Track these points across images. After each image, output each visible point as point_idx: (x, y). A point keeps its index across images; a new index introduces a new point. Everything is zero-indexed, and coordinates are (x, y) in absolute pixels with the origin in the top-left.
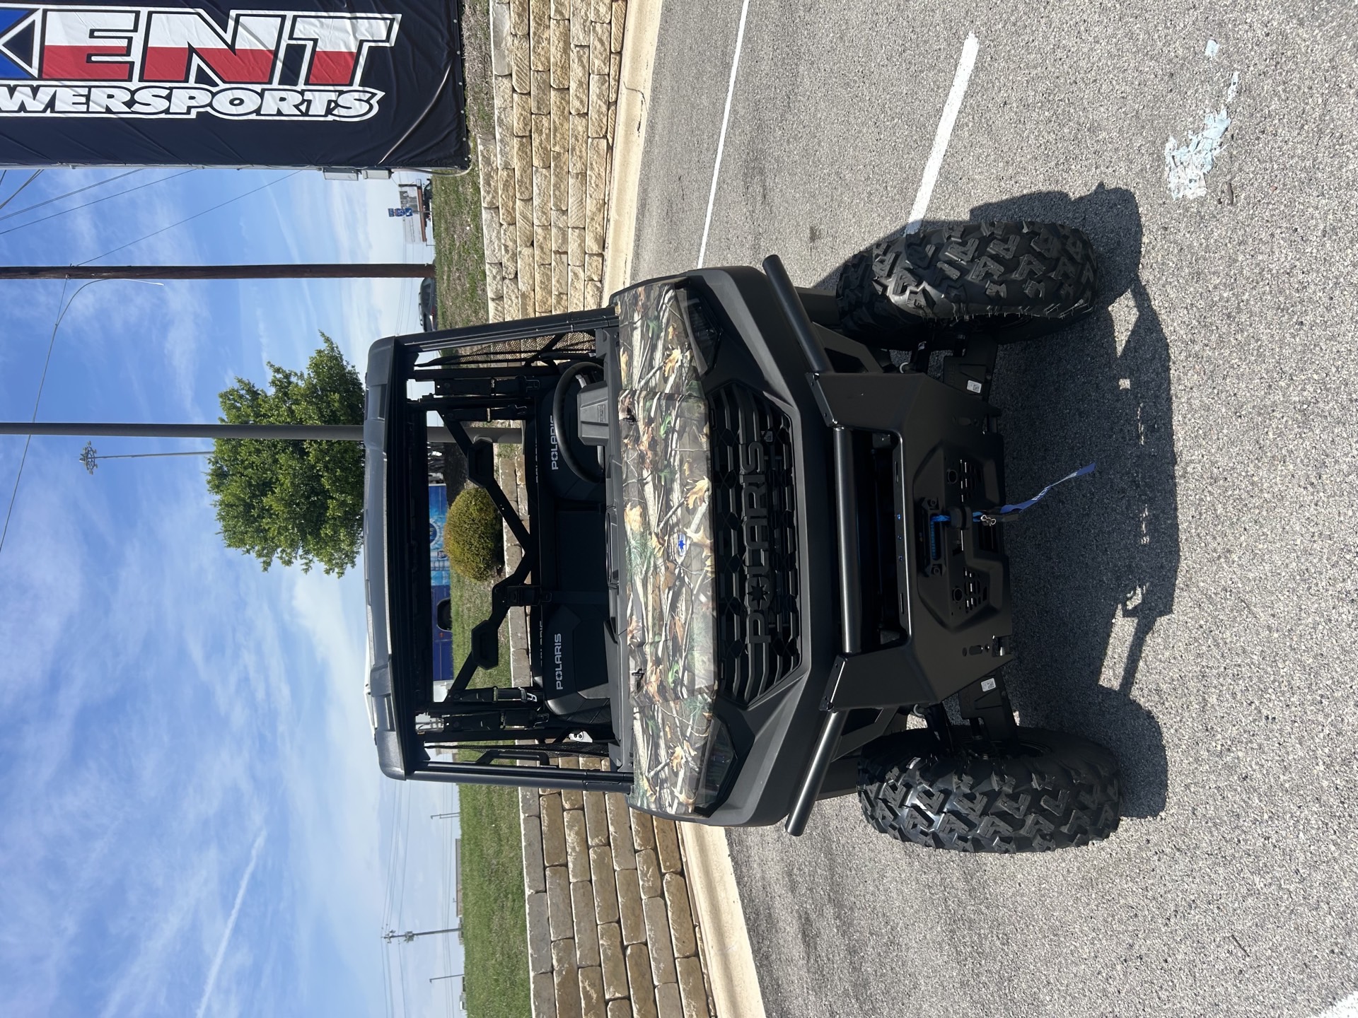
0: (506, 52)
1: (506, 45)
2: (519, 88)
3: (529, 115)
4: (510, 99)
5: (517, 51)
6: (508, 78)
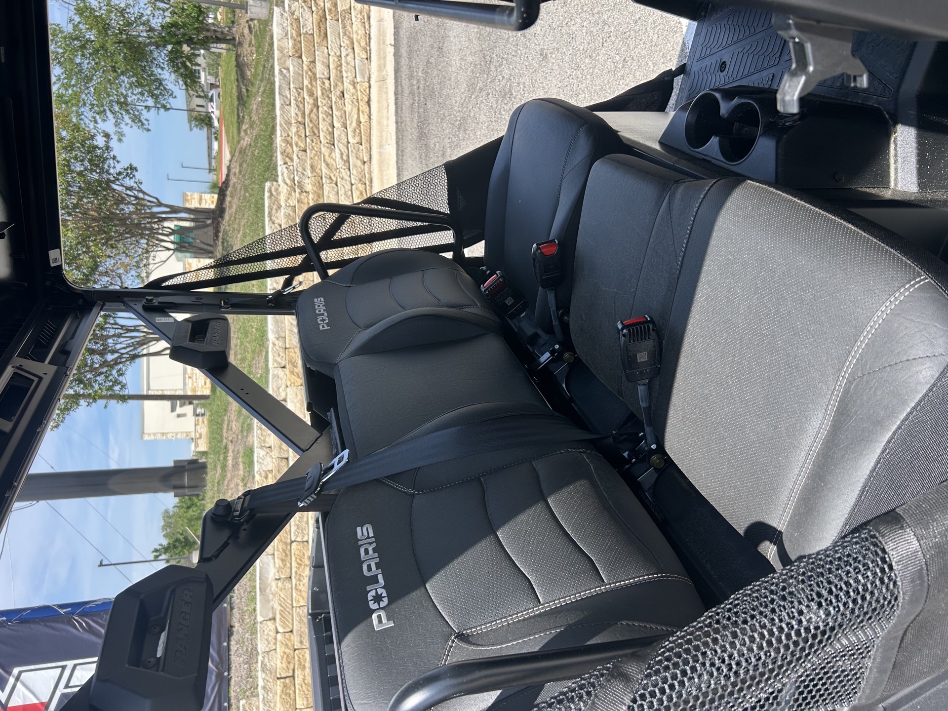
0: (271, 596)
1: (271, 590)
2: (282, 626)
3: (292, 652)
4: (274, 641)
5: (280, 593)
6: (272, 621)
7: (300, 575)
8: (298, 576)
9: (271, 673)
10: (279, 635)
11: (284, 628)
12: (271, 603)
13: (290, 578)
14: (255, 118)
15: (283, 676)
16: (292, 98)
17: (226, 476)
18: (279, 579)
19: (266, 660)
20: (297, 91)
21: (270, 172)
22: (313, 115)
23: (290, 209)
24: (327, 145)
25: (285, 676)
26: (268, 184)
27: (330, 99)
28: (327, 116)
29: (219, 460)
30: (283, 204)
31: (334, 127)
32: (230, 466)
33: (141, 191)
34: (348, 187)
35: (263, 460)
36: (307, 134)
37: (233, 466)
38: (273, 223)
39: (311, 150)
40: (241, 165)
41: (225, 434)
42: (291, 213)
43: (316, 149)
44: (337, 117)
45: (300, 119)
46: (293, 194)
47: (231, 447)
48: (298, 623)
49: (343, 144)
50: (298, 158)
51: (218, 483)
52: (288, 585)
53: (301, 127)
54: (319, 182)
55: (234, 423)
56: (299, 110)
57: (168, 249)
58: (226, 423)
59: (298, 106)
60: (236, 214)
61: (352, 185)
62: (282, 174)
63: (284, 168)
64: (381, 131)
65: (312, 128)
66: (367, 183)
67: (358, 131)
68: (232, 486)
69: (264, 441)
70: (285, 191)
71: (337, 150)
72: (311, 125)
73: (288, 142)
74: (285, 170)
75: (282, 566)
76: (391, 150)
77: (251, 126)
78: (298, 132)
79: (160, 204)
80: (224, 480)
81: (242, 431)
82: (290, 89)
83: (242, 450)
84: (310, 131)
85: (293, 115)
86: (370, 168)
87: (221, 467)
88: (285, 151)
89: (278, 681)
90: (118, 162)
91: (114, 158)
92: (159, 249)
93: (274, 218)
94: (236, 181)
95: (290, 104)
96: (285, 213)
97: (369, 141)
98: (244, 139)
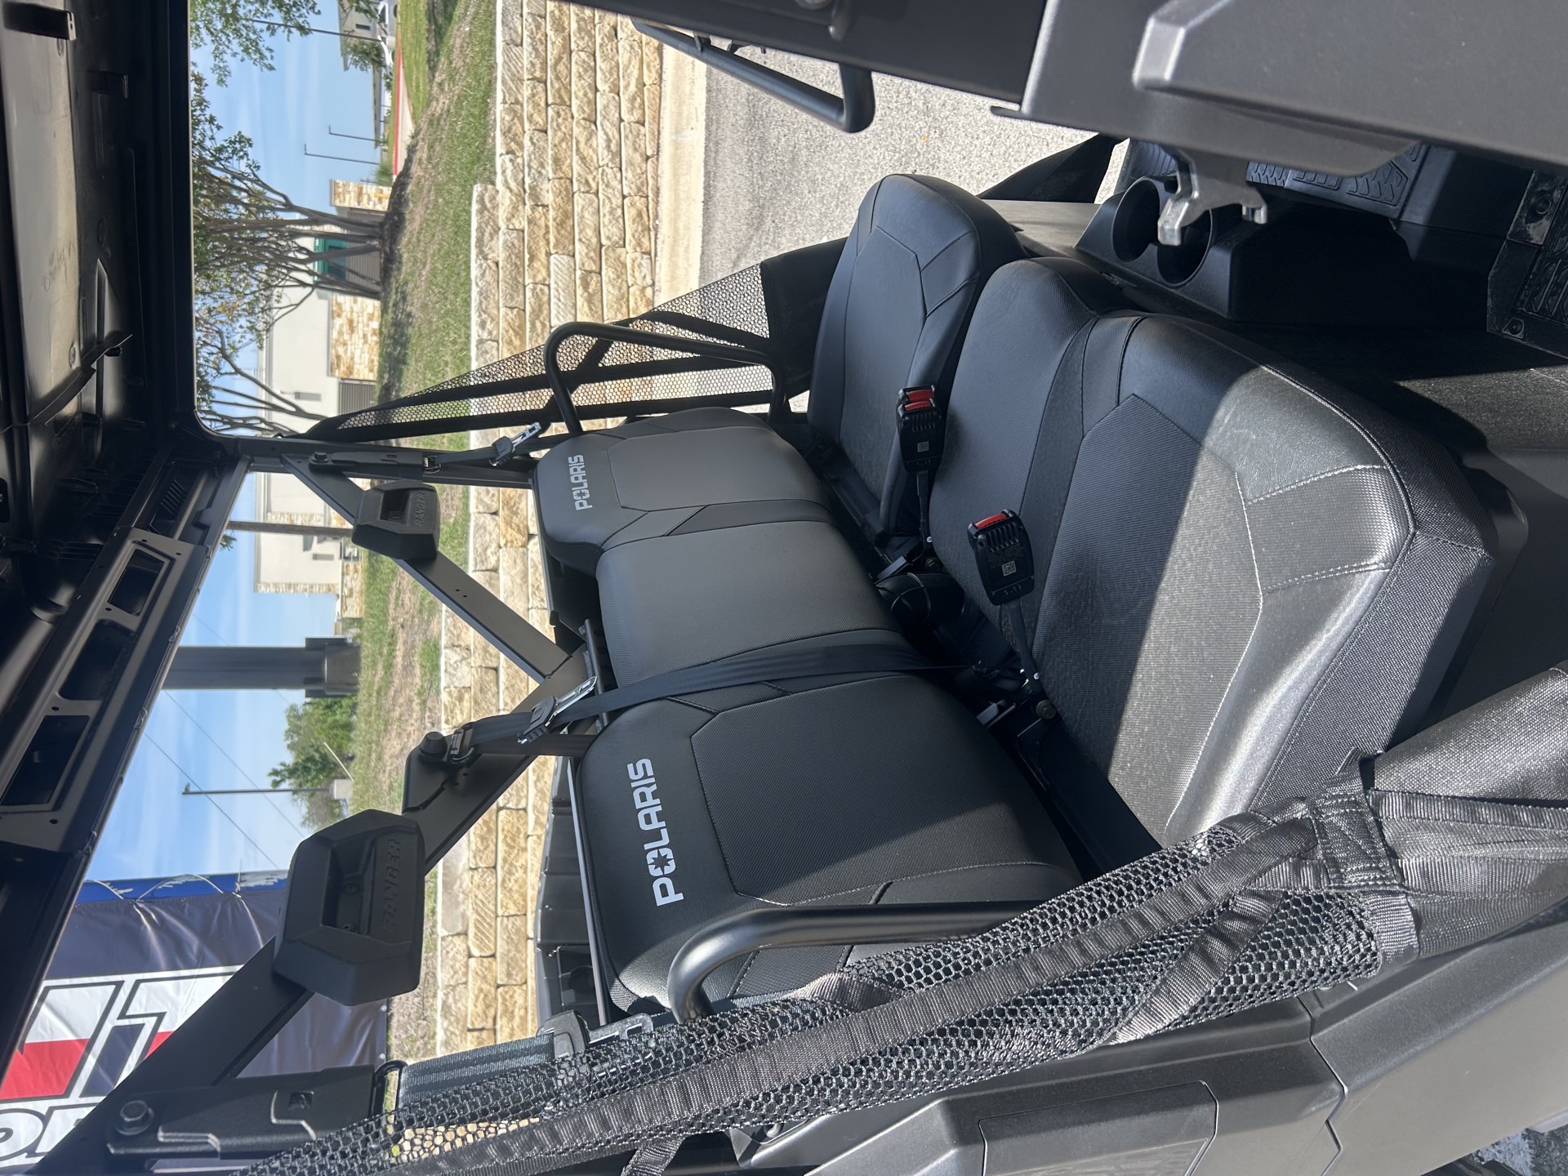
0: (461, 896)
1: (461, 886)
2: (478, 947)
3: (493, 990)
4: (463, 969)
5: (477, 892)
6: (462, 937)
7: (511, 864)
8: (507, 866)
9: (458, 1021)
10: (472, 960)
11: (482, 950)
12: (462, 908)
13: (495, 867)
14: (458, 63)
15: (478, 1026)
16: (526, 33)
17: (392, 682)
18: (476, 869)
19: (451, 1000)
20: (534, 20)
21: (480, 165)
22: (561, 67)
23: (515, 234)
24: (583, 122)
25: (480, 1027)
26: (477, 189)
27: (592, 37)
28: (586, 71)
29: (381, 654)
30: (503, 227)
31: (597, 90)
32: (400, 666)
33: (257, 181)
34: (617, 201)
35: (455, 669)
36: (550, 101)
37: (405, 668)
38: (486, 258)
39: (555, 131)
40: (431, 147)
41: (391, 611)
42: (516, 242)
43: (563, 128)
44: (604, 74)
45: (538, 74)
46: (520, 208)
47: (401, 636)
48: (504, 943)
49: (612, 124)
50: (533, 143)
51: (378, 693)
52: (490, 880)
53: (540, 87)
54: (566, 189)
55: (408, 595)
56: (536, 57)
57: (303, 284)
58: (394, 593)
59: (535, 49)
60: (419, 233)
61: (624, 197)
62: (504, 172)
63: (507, 161)
64: (680, 103)
65: (559, 90)
66: (650, 195)
67: (638, 100)
68: (401, 700)
69: (459, 636)
70: (507, 202)
71: (600, 133)
72: (557, 85)
73: (516, 115)
74: (509, 165)
75: (482, 848)
76: (696, 138)
77: (451, 78)
78: (533, 95)
79: (289, 207)
80: (389, 688)
81: (420, 612)
82: (522, 16)
83: (419, 644)
84: (554, 95)
85: (526, 63)
86: (656, 169)
87: (384, 667)
88: (510, 129)
89: (469, 1035)
90: (219, 127)
91: (212, 120)
92: (288, 283)
93: (486, 250)
94: (421, 173)
95: (522, 45)
96: (505, 242)
97: (658, 119)
98: (437, 100)
